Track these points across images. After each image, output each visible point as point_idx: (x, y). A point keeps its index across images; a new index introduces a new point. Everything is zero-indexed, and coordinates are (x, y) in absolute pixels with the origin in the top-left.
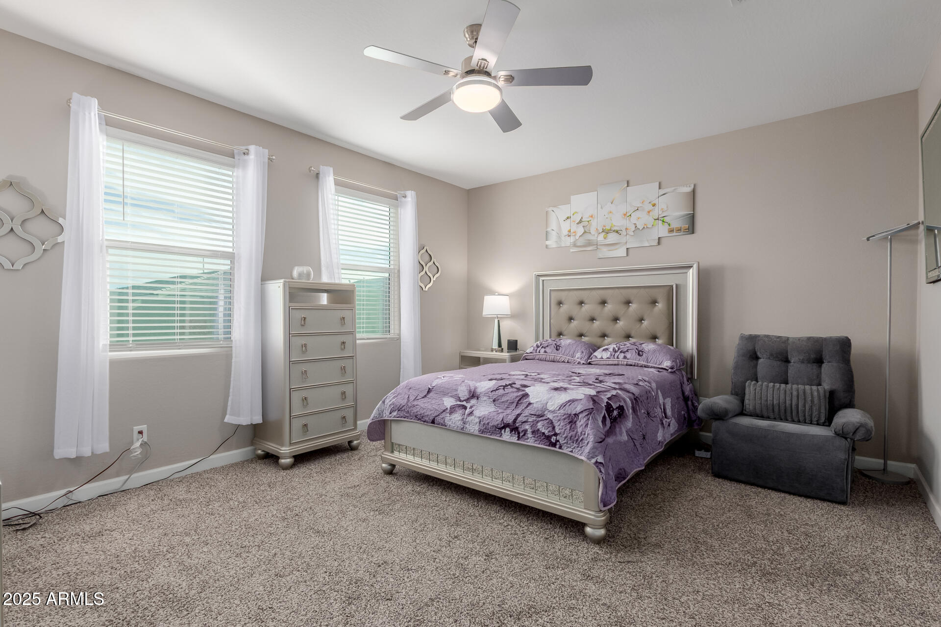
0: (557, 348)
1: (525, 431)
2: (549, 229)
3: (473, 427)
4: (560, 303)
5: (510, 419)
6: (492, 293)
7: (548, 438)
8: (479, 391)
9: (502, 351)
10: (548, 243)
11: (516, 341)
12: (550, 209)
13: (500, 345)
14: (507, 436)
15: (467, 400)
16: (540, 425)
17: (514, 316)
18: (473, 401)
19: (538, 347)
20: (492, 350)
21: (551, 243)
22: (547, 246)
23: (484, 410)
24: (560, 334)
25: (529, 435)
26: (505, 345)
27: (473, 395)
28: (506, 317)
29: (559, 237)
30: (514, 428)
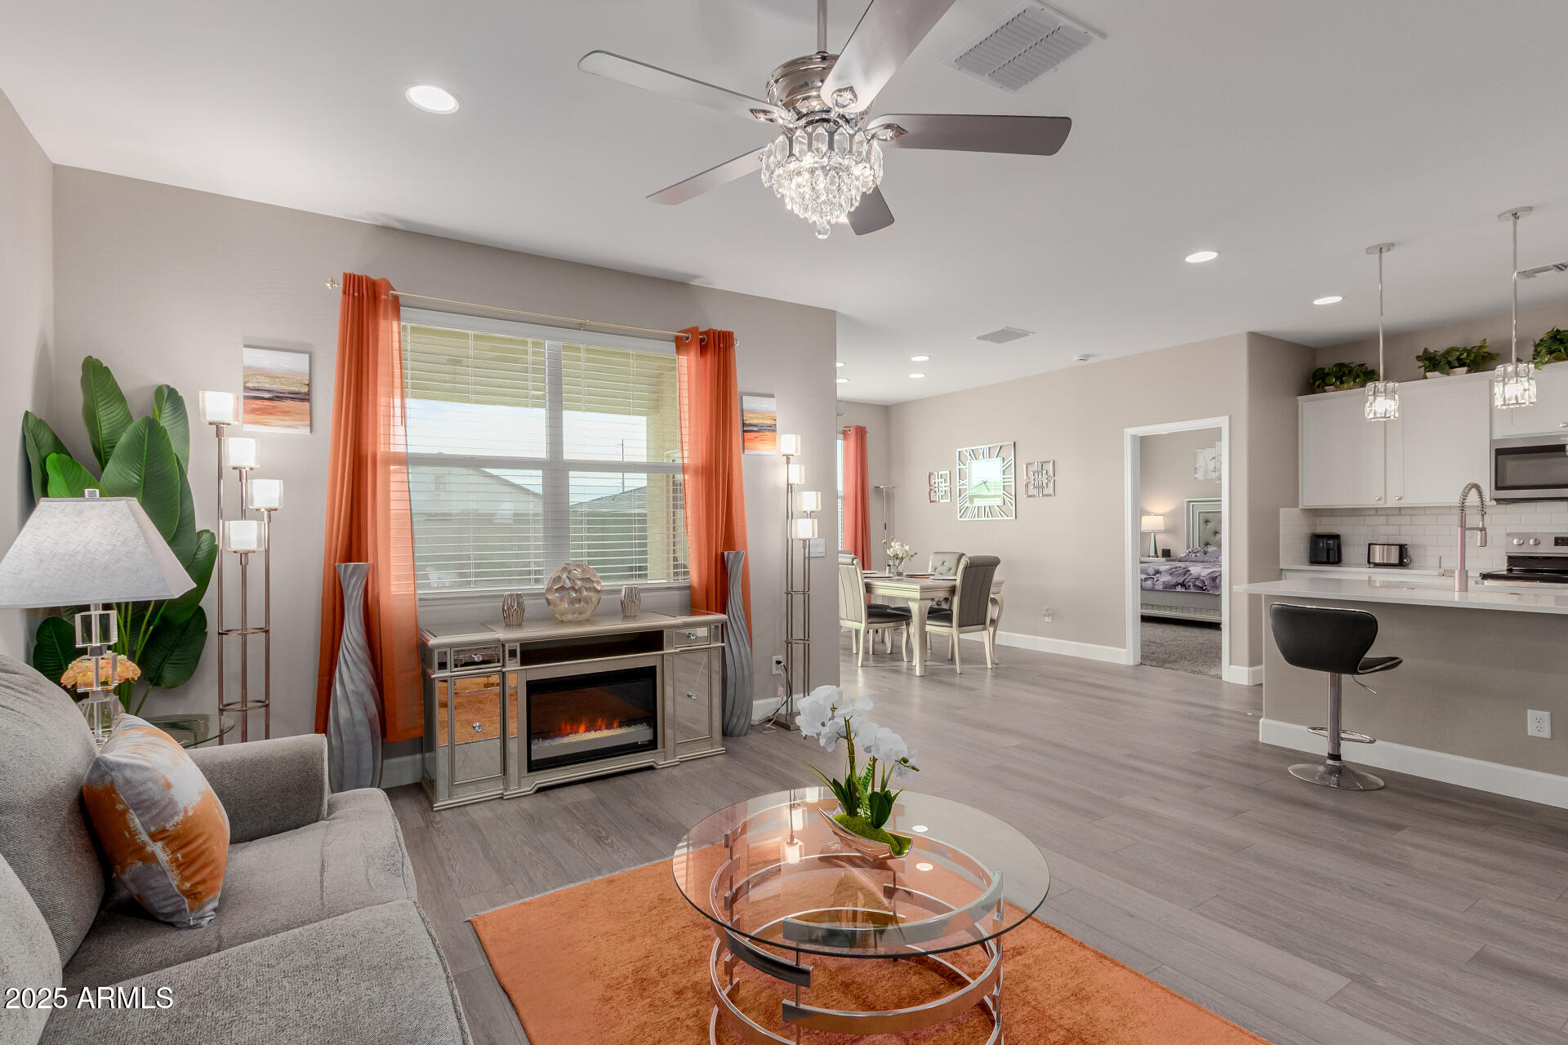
0: (1205, 553)
1: (1189, 586)
2: (1197, 466)
3: (1159, 587)
4: (1207, 522)
5: (1181, 581)
6: (1149, 514)
7: (1202, 588)
8: (1161, 570)
9: (1157, 557)
10: (1196, 476)
11: (1169, 550)
12: (1198, 451)
13: (1156, 552)
14: (1179, 589)
15: (1154, 575)
16: (1197, 583)
17: (1167, 531)
18: (1157, 575)
19: (1190, 552)
20: (1149, 556)
21: (1200, 476)
22: (1195, 478)
23: (1165, 578)
24: (1207, 544)
25: (1192, 587)
26: (1160, 553)
27: (1157, 572)
28: (1159, 532)
29: (1206, 472)
30: (1183, 585)
